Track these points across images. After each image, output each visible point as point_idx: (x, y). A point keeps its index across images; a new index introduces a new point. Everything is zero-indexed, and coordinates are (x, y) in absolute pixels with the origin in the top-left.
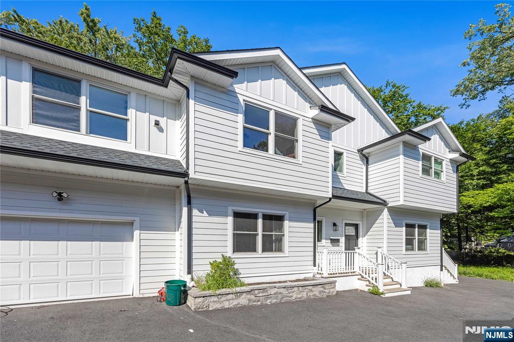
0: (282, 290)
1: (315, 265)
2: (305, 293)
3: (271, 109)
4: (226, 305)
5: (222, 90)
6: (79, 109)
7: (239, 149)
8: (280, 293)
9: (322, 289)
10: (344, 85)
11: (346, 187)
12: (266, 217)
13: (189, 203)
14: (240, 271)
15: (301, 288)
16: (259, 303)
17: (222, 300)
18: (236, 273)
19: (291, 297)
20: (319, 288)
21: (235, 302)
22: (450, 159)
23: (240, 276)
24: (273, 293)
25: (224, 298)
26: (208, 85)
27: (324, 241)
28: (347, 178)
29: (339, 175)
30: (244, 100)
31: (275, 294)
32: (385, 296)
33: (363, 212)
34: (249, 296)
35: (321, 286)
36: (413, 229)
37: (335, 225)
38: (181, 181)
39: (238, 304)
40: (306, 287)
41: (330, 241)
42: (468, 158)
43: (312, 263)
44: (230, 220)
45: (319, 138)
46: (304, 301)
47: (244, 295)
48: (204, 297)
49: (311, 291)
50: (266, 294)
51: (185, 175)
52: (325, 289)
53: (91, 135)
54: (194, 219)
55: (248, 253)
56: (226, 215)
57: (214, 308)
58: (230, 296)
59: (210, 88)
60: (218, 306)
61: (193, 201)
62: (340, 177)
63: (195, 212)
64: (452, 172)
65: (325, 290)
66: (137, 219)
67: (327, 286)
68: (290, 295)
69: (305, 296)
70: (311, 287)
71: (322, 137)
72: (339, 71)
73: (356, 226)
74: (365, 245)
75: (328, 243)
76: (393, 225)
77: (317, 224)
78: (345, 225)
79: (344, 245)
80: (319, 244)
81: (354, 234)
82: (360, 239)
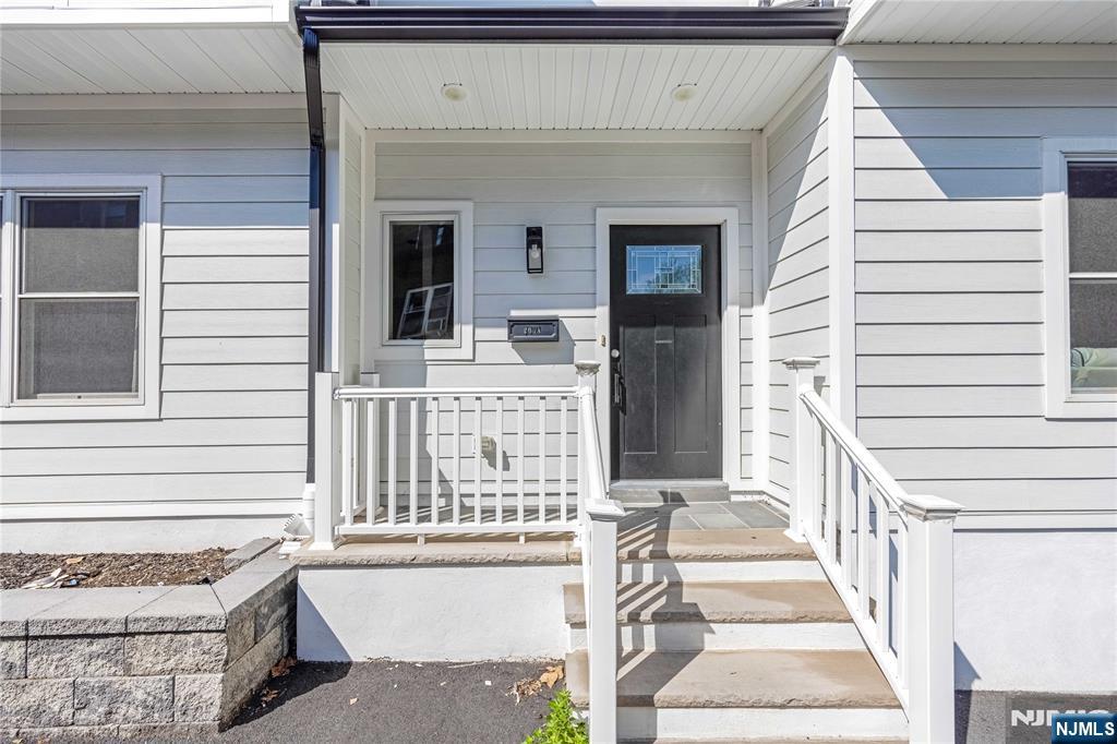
1: (311, 479)
9: (100, 673)
12: (40, 213)
27: (463, 331)
35: (97, 646)
37: (534, 236)
41: (503, 333)
52: (126, 670)
65: (130, 683)
67: (145, 654)
73: (707, 238)
74: (761, 350)
75: (496, 344)
76: (926, 184)
77: (336, 228)
78: (622, 238)
79: (602, 356)
80: (432, 349)
81: (690, 285)
82: (731, 313)
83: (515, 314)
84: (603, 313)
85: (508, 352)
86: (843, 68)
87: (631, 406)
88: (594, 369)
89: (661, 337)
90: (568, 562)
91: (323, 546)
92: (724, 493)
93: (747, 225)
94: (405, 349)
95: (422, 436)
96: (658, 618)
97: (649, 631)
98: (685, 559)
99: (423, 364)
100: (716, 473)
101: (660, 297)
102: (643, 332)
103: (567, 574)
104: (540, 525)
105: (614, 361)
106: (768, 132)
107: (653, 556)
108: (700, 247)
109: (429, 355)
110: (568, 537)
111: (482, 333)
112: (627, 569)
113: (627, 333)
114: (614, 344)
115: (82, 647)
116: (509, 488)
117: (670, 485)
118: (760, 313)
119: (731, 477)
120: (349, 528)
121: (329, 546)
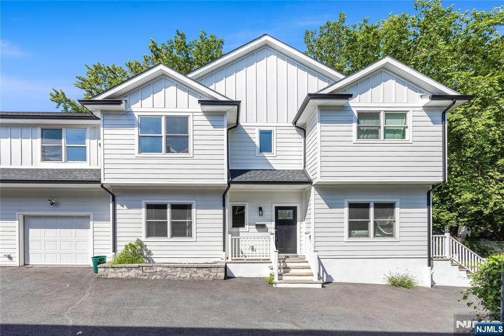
0: (166, 269)
1: (224, 250)
2: (189, 274)
3: (162, 116)
4: (120, 275)
5: (121, 113)
6: (61, 146)
7: (135, 156)
8: (165, 271)
9: (207, 272)
10: (273, 56)
11: (276, 167)
12: (174, 207)
13: (114, 200)
14: (152, 252)
15: (185, 269)
16: (146, 277)
17: (117, 271)
18: (149, 253)
19: (174, 276)
20: (205, 271)
21: (126, 274)
22: (423, 107)
23: (152, 256)
24: (158, 270)
25: (118, 270)
26: (112, 113)
27: (247, 226)
28: (278, 157)
29: (265, 155)
30: (139, 116)
31: (161, 271)
32: (277, 286)
33: (302, 193)
34: (137, 271)
35: (207, 269)
36: (367, 209)
37: (260, 209)
38: (99, 186)
39: (129, 276)
40: (190, 269)
41: (255, 227)
42: (453, 100)
43: (222, 248)
44: (143, 211)
45: (212, 128)
46: (188, 281)
47: (134, 270)
48: (104, 268)
49: (196, 273)
50: (152, 271)
51: (99, 182)
52: (211, 272)
53: (68, 162)
54: (118, 212)
55: (159, 238)
56: (140, 207)
57: (112, 277)
58: (124, 269)
59: (114, 114)
60: (114, 275)
61: (117, 199)
62: (267, 158)
63: (118, 207)
64: (432, 125)
65: (211, 274)
66: (91, 214)
67: (213, 270)
68: (174, 274)
69: (189, 276)
70: (195, 269)
71: (214, 126)
72: (264, 44)
73: (294, 209)
74: (304, 230)
75: (253, 229)
76: (326, 206)
77: (227, 210)
78: (277, 208)
79: (274, 231)
80: (241, 229)
81: (291, 218)
82: (298, 223)
83: (257, 223)
84: (274, 223)
85: (255, 230)
86: (313, 189)
87: (279, 240)
88: (273, 234)
89: (285, 227)
90: (269, 263)
91: (230, 260)
92: (297, 256)
93: (301, 207)
94: (235, 229)
95: (239, 245)
96: (283, 268)
97: (282, 270)
98: (288, 262)
99: (239, 232)
100: (296, 252)
101: (285, 220)
102: (281, 226)
103: (270, 264)
104: (265, 258)
105: (276, 232)
106: (306, 190)
107: (283, 262)
108: (292, 210)
109: (240, 230)
110: (269, 260)
111: (250, 227)
112: (279, 264)
113: (278, 226)
114: (276, 229)
115: (204, 269)
116: (256, 255)
117: (286, 255)
118: (304, 223)
119: (298, 253)
120: (233, 258)
121: (231, 261)
